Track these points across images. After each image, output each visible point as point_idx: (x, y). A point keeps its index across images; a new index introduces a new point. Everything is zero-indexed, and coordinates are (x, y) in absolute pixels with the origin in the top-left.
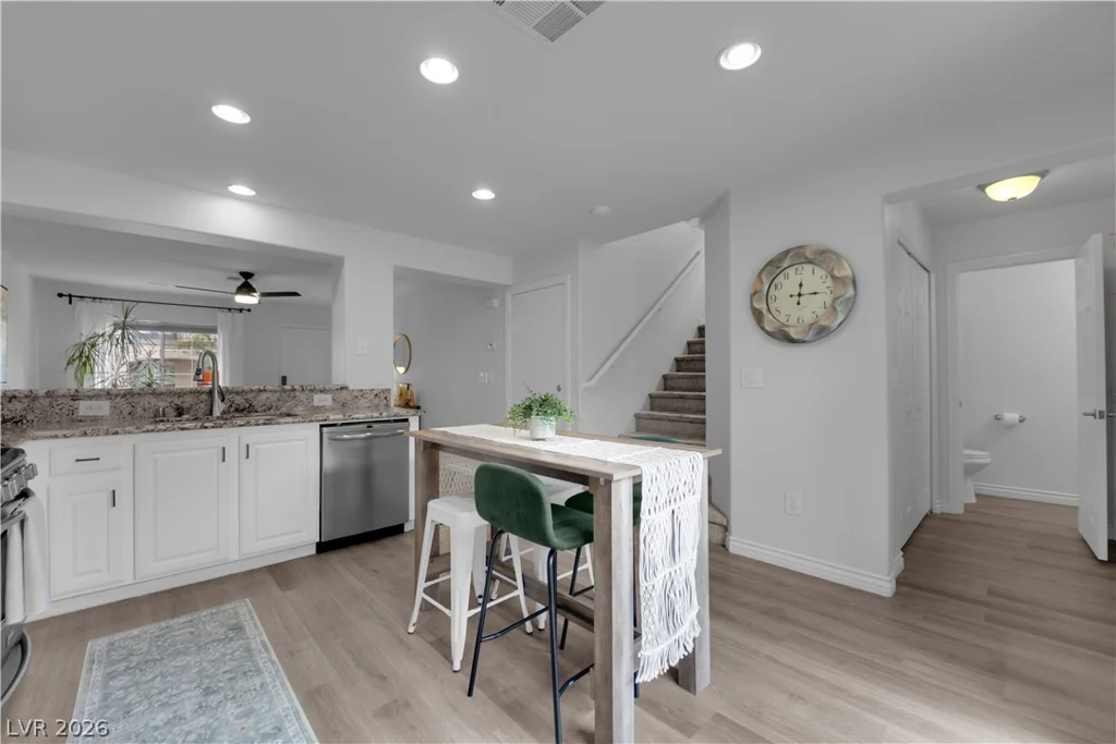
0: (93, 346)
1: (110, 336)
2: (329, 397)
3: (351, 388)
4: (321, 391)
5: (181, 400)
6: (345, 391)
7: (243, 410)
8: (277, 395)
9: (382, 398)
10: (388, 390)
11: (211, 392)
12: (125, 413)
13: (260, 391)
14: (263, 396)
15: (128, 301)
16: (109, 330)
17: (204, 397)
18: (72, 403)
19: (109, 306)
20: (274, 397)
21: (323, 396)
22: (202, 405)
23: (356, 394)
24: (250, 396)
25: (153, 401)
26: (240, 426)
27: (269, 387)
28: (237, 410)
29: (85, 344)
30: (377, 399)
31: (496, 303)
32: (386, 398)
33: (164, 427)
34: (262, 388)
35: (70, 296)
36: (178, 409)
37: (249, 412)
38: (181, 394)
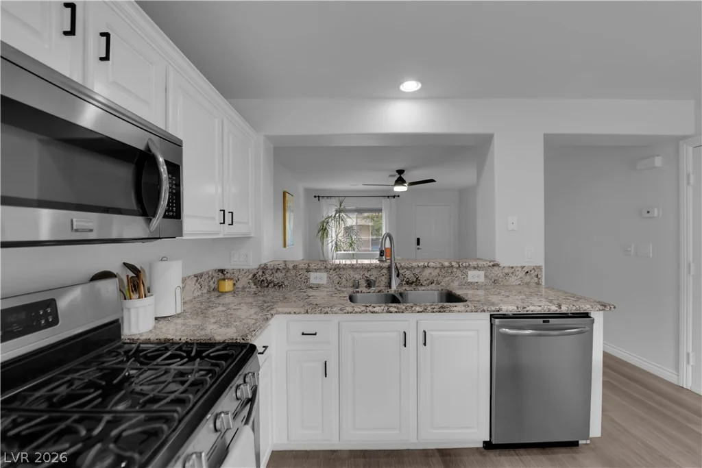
0: (328, 223)
1: (335, 216)
2: (482, 273)
3: (502, 265)
4: (475, 268)
5: (369, 273)
6: (496, 268)
7: (412, 283)
8: (438, 270)
9: (533, 275)
10: (539, 268)
11: (389, 268)
12: (336, 282)
13: (425, 267)
14: (427, 272)
15: (341, 197)
16: (334, 214)
17: (385, 271)
18: (306, 274)
19: (333, 200)
20: (435, 273)
21: (476, 272)
22: (383, 278)
23: (506, 271)
24: (417, 271)
25: (351, 273)
26: (419, 312)
27: (431, 264)
28: (407, 283)
29: (324, 222)
30: (528, 277)
31: (658, 161)
32: (537, 276)
33: (359, 310)
34: (426, 264)
35: (319, 197)
36: (367, 281)
37: (416, 285)
38: (368, 268)
